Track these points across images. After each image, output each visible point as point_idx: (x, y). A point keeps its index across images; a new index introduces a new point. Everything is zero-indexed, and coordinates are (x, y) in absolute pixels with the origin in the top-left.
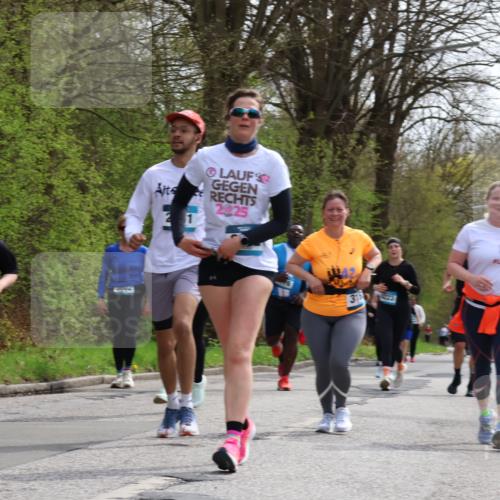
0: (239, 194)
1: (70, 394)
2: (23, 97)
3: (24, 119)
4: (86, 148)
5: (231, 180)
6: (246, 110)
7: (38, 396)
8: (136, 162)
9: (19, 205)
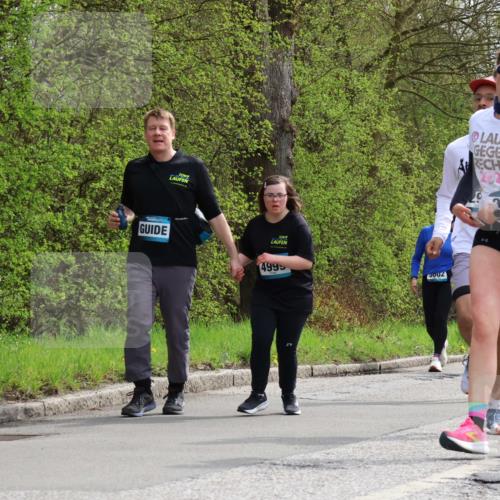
1: (398, 375)
2: (346, 80)
3: (348, 102)
7: (366, 376)
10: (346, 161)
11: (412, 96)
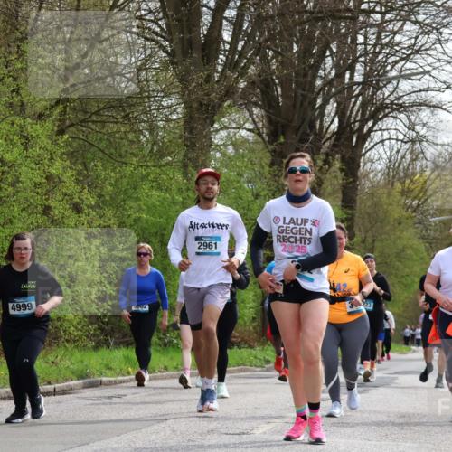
0: (298, 237)
2: (21, 128)
4: (80, 173)
5: (292, 226)
6: (298, 168)
8: (125, 184)
9: (20, 225)
10: (22, 201)
11: (81, 142)
